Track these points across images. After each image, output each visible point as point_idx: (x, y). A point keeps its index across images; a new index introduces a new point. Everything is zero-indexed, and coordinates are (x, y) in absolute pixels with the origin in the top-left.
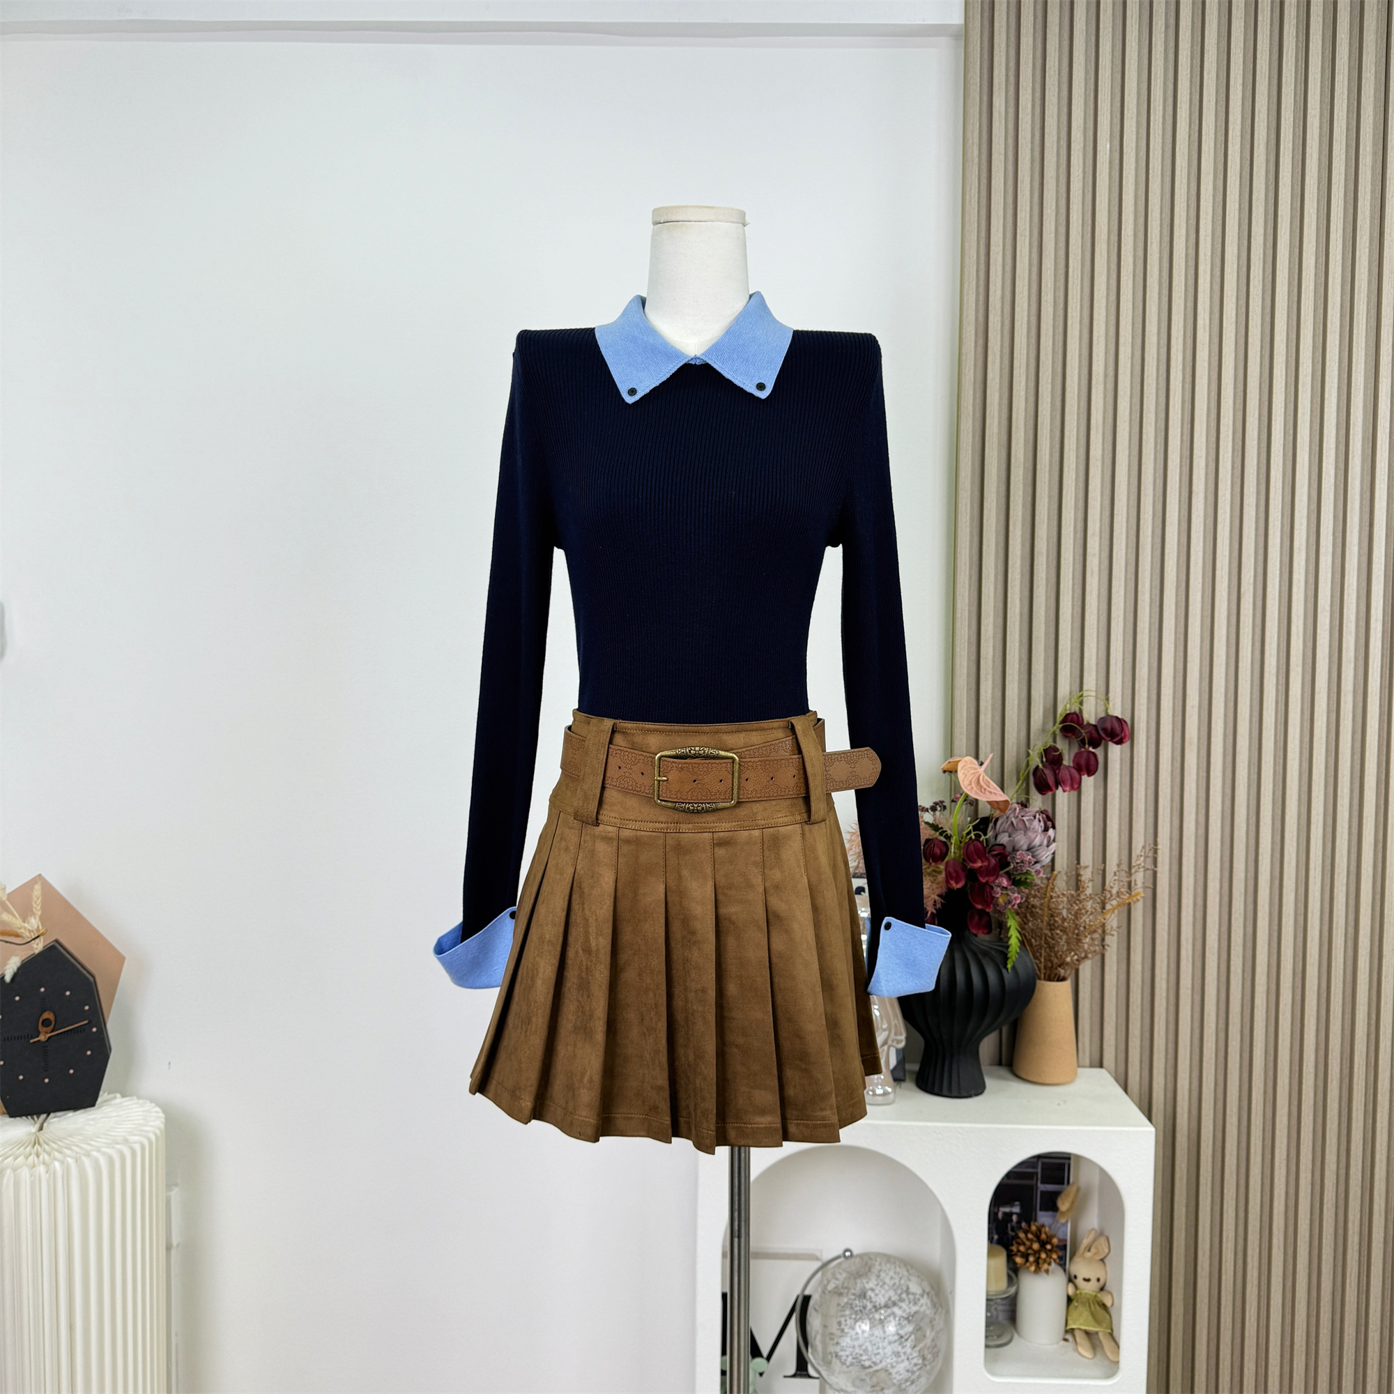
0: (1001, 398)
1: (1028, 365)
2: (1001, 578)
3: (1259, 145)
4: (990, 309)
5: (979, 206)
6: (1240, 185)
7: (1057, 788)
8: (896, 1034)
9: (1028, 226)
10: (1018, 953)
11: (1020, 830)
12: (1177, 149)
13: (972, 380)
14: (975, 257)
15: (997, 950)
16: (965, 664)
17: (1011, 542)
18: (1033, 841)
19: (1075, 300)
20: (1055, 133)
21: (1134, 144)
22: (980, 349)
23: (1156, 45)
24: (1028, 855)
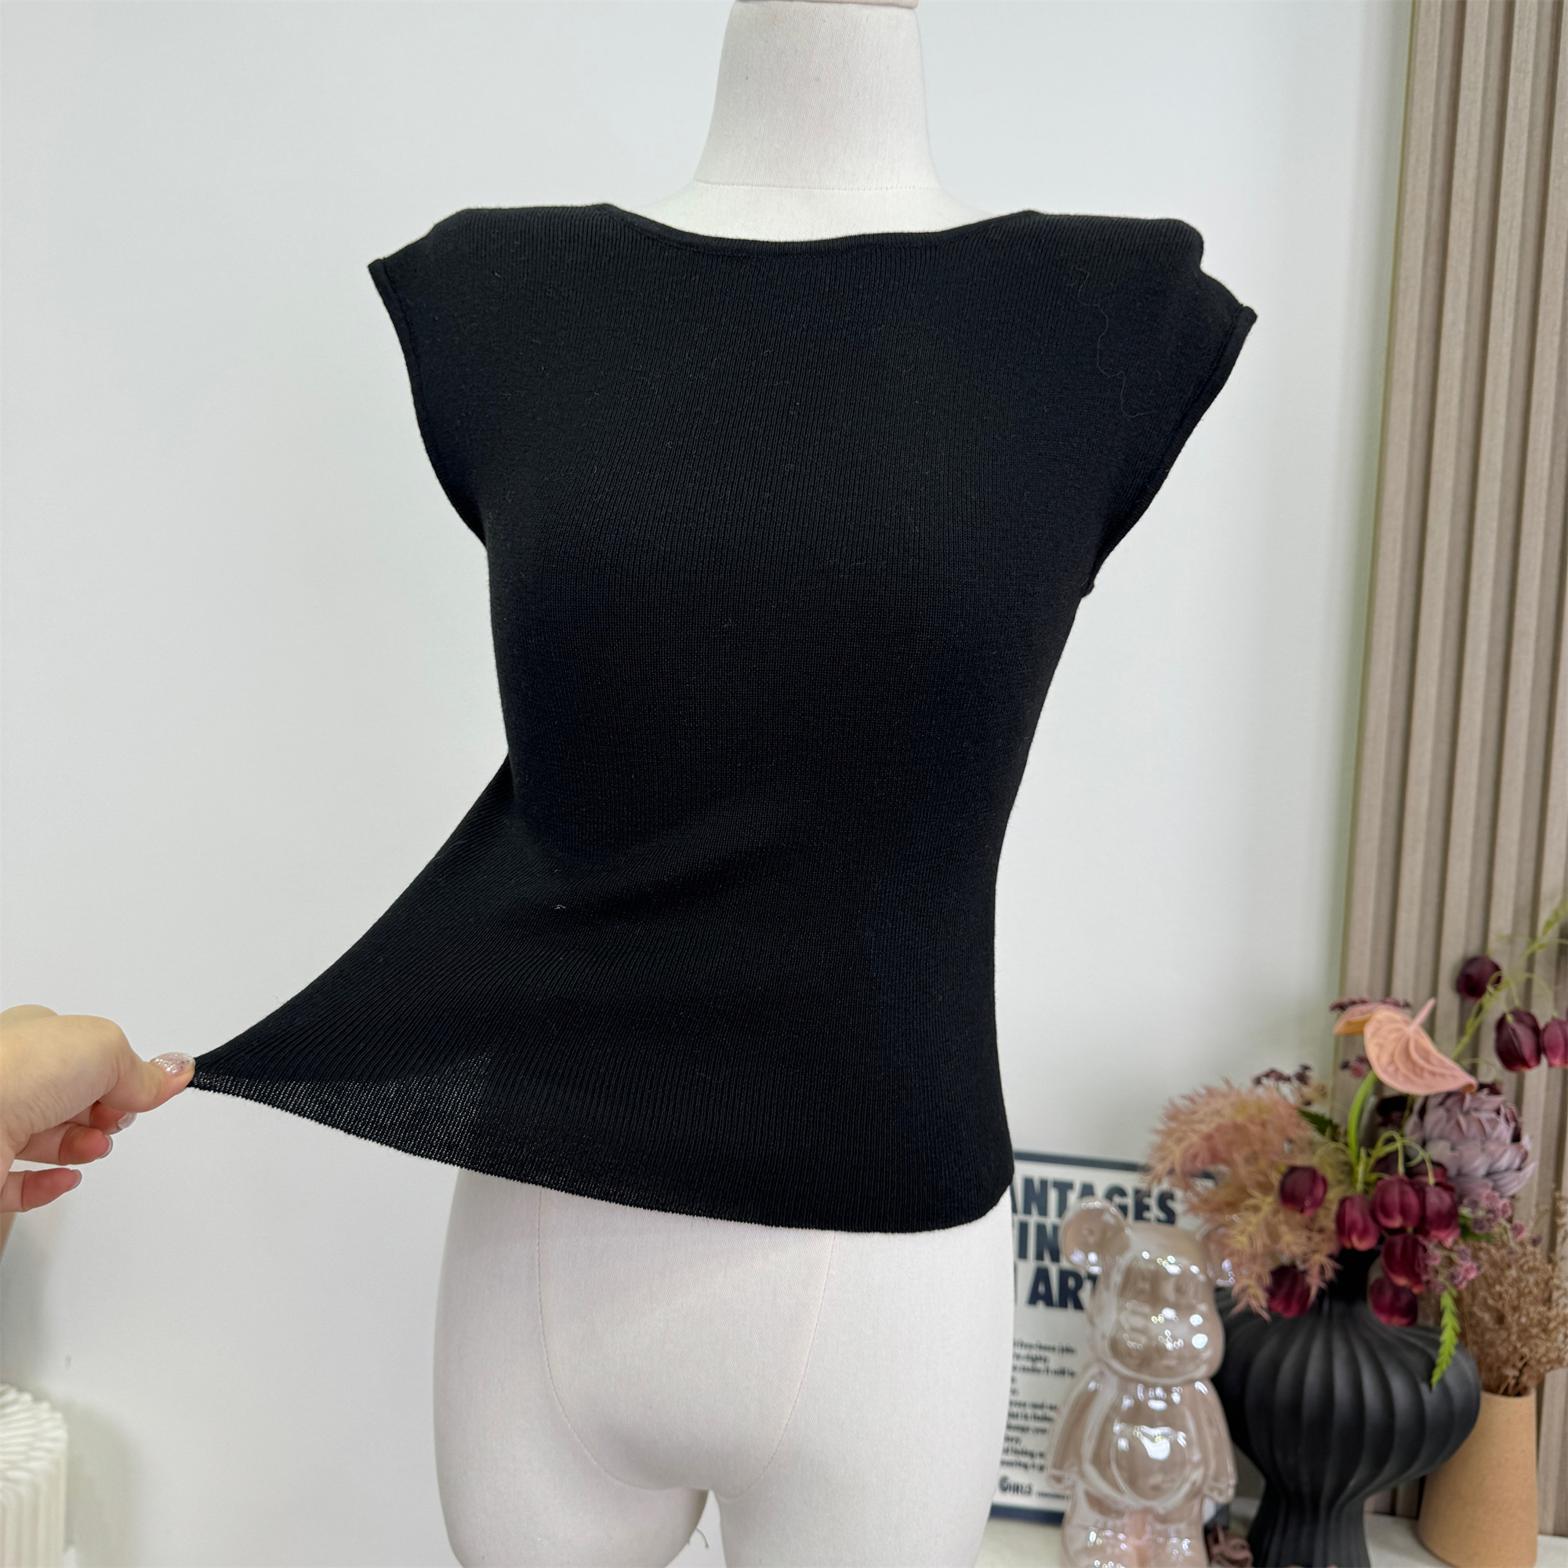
0: (1465, 359)
1: (1517, 302)
2: (1450, 673)
4: (1455, 199)
5: (1442, 21)
7: (1538, 1061)
8: (1216, 1479)
10: (1453, 1358)
11: (1474, 1138)
13: (1416, 323)
14: (1432, 109)
15: (1412, 1347)
16: (1377, 821)
17: (1472, 610)
18: (1498, 1160)
22: (1432, 272)
24: (1486, 1186)
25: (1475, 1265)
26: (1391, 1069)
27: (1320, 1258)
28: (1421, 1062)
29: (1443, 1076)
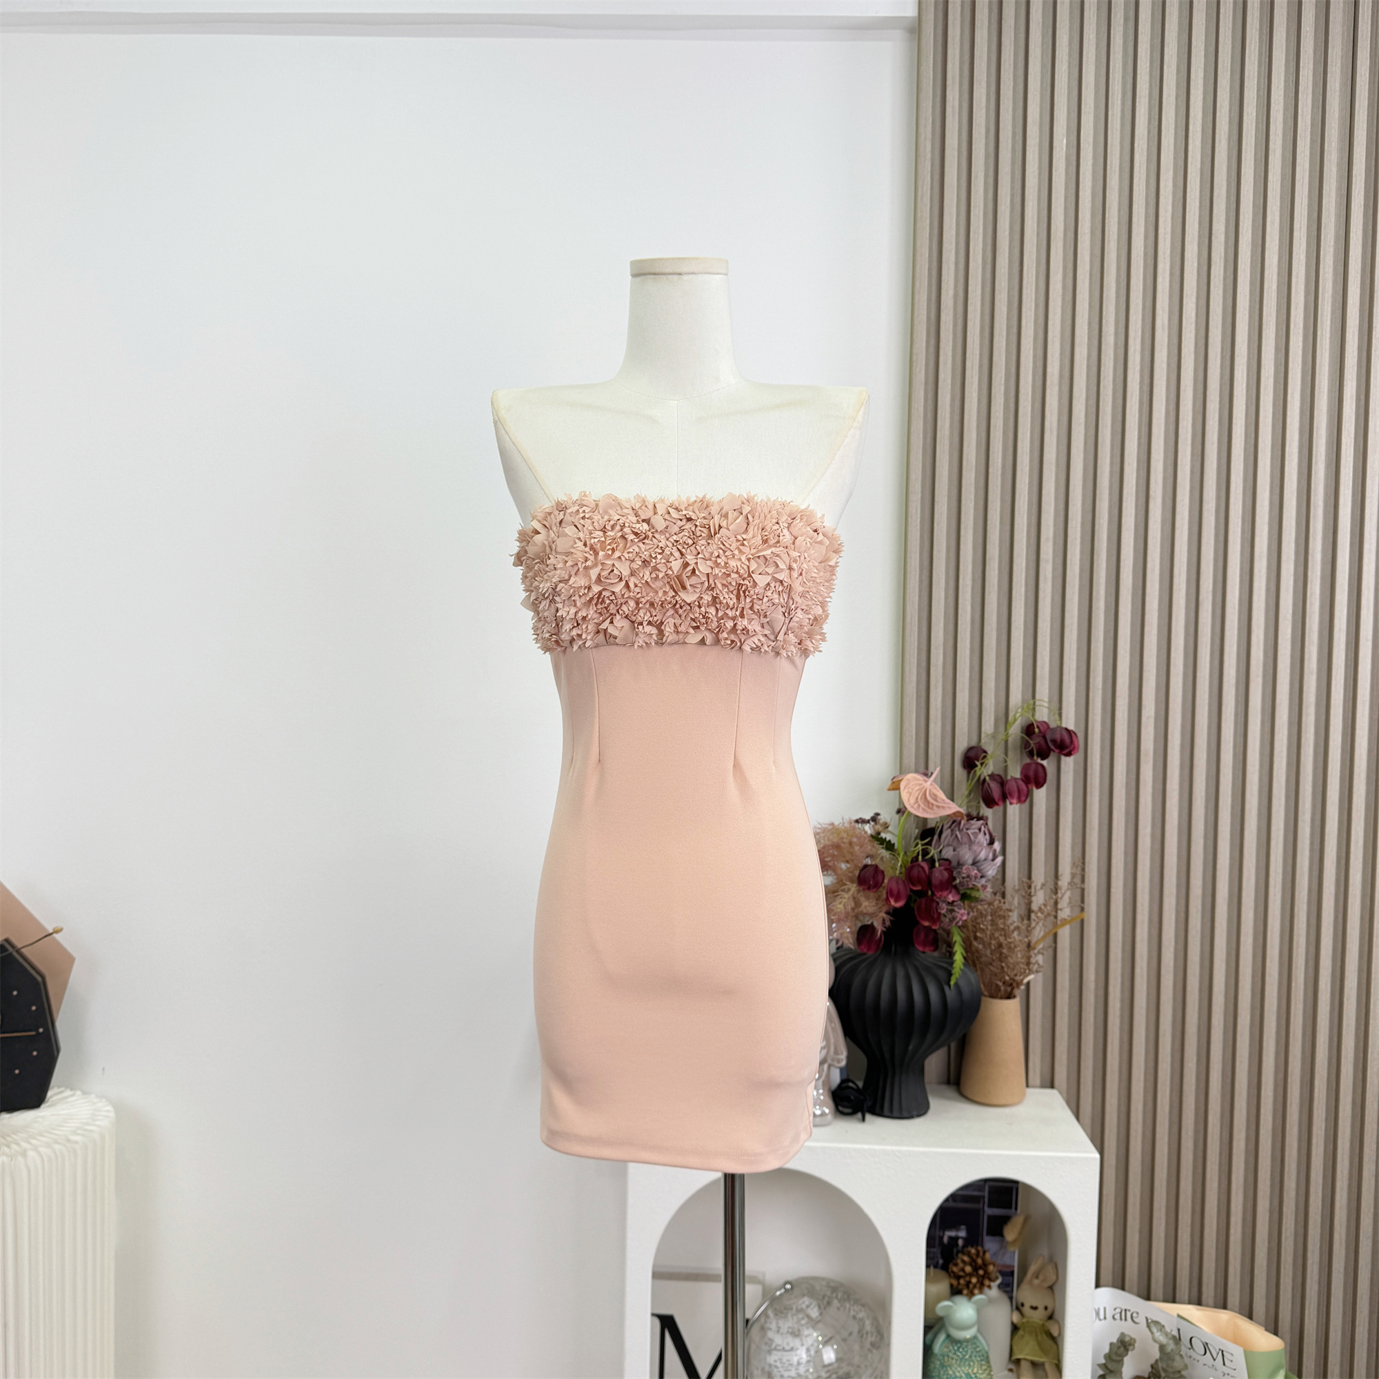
0: (953, 400)
1: (981, 366)
2: (952, 583)
3: (1220, 141)
4: (942, 307)
5: (931, 203)
6: (1201, 182)
7: (1006, 802)
9: (981, 223)
10: (961, 970)
11: (965, 844)
12: (1136, 145)
13: (923, 380)
14: (927, 254)
15: (941, 967)
16: (915, 671)
17: (962, 547)
18: (978, 855)
19: (1029, 300)
20: (1010, 127)
21: (1091, 140)
22: (932, 350)
23: (1114, 39)
24: (974, 870)
25: (966, 912)
26: (916, 806)
27: (883, 915)
28: (932, 801)
29: (943, 807)
